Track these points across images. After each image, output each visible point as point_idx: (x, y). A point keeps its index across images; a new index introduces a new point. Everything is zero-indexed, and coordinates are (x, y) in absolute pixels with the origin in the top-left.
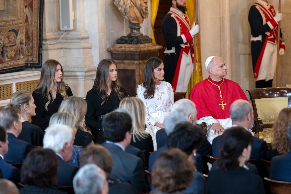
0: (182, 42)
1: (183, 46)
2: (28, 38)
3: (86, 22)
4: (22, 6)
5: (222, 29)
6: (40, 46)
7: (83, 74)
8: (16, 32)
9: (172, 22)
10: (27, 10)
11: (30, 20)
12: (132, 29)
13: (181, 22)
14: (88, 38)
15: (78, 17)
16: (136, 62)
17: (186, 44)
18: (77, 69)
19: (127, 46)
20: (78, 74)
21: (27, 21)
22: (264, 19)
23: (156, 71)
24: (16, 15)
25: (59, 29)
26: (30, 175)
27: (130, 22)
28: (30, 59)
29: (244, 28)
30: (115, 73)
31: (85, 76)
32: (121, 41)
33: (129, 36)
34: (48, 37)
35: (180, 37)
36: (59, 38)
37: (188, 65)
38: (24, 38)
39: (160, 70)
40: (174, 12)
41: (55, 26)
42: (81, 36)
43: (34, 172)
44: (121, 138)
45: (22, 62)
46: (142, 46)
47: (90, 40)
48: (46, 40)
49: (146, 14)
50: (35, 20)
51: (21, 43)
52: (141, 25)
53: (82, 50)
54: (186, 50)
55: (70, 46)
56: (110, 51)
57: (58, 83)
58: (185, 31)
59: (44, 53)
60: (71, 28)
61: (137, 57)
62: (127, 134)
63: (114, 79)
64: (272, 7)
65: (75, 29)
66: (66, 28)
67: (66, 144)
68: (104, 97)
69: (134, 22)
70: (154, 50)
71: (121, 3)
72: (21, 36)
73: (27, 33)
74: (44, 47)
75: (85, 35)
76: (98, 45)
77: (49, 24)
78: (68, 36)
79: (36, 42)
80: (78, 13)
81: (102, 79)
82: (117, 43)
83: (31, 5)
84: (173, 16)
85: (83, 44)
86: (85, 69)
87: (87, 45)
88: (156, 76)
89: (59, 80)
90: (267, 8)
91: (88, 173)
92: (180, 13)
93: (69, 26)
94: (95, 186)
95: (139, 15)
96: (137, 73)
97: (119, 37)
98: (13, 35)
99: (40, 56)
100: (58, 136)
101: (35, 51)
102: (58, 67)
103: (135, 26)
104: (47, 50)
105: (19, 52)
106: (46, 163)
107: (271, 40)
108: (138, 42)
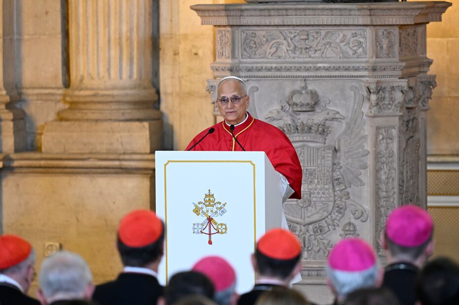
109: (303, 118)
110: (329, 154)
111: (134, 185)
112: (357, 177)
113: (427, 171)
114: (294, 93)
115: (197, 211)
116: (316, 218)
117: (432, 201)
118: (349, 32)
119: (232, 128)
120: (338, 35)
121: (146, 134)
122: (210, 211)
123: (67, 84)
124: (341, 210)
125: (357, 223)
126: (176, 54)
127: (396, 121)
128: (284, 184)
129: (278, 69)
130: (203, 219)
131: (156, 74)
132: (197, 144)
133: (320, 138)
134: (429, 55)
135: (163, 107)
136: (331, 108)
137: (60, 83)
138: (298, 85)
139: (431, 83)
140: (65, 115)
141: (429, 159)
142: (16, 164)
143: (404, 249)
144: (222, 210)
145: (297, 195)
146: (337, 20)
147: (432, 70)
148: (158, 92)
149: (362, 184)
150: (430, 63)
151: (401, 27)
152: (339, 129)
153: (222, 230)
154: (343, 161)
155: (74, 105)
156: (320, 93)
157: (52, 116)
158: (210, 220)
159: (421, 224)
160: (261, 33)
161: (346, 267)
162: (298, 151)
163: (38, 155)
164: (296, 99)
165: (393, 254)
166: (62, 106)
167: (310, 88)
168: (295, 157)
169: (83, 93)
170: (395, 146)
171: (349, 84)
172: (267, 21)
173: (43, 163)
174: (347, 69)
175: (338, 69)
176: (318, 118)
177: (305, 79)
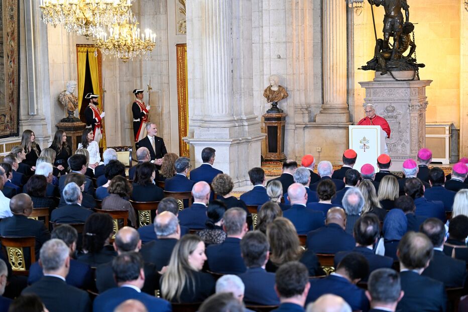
0: (96, 122)
1: (96, 124)
2: (11, 119)
3: (44, 110)
4: (8, 101)
5: (116, 115)
6: (18, 124)
7: (43, 139)
8: (5, 116)
9: (90, 111)
10: (10, 104)
11: (12, 109)
12: (69, 114)
13: (95, 111)
14: (45, 119)
15: (39, 108)
16: (72, 132)
17: (98, 122)
18: (39, 136)
19: (67, 123)
20: (40, 139)
21: (10, 110)
22: (141, 109)
23: (89, 134)
24: (5, 106)
25: (28, 114)
26: (30, 189)
27: (68, 111)
28: (12, 131)
29: (128, 114)
30: (65, 137)
31: (44, 140)
32: (64, 120)
33: (68, 118)
34: (22, 119)
35: (95, 119)
36: (28, 120)
37: (99, 134)
38: (9, 119)
39: (91, 134)
40: (91, 105)
41: (26, 113)
42: (41, 118)
43: (32, 188)
44: (80, 169)
45: (8, 132)
46: (75, 123)
47: (46, 120)
48: (21, 120)
49: (77, 106)
50: (14, 109)
51: (8, 122)
52: (74, 112)
53: (41, 126)
54: (98, 126)
55: (35, 124)
56: (57, 127)
57: (32, 142)
58: (97, 115)
59: (20, 127)
60: (36, 114)
61: (73, 129)
62: (83, 166)
63: (65, 141)
64: (143, 103)
65: (37, 114)
66: (32, 114)
67: (50, 173)
68: (59, 150)
69: (70, 110)
70: (82, 126)
71: (63, 100)
72: (8, 118)
73: (10, 117)
74: (20, 124)
75: (43, 118)
76: (50, 123)
77: (22, 111)
78: (34, 118)
79: (16, 121)
80: (39, 106)
81: (58, 140)
82: (61, 122)
83: (13, 101)
84: (90, 107)
85: (43, 122)
86: (44, 136)
87: (44, 123)
88: (89, 137)
89: (33, 141)
90: (142, 103)
91: (71, 186)
92: (94, 106)
93: (34, 113)
94: (76, 193)
95: (73, 106)
96: (72, 138)
97: (62, 119)
98: (3, 117)
99: (18, 129)
100: (45, 169)
101: (15, 127)
102: (32, 134)
103: (71, 113)
104: (22, 126)
105: (6, 127)
106: (39, 183)
107: (144, 121)
108: (73, 121)
109: (390, 114)
110: (398, 124)
111: (342, 132)
112: (406, 131)
113: (425, 127)
114: (387, 107)
115: (361, 142)
116: (394, 142)
117: (427, 136)
118: (403, 89)
119: (371, 119)
120: (400, 90)
121: (345, 117)
122: (365, 142)
123: (323, 103)
124: (401, 140)
125: (405, 143)
126: (354, 94)
127: (417, 115)
128: (385, 134)
129: (383, 100)
130: (363, 144)
131: (348, 100)
132: (361, 123)
133: (395, 120)
134: (426, 95)
135: (350, 109)
136: (398, 111)
137: (321, 102)
138: (389, 105)
139: (427, 103)
140: (322, 112)
141: (426, 126)
142: (308, 126)
143: (423, 161)
144: (368, 142)
145: (389, 137)
146: (400, 86)
147: (427, 100)
148: (348, 105)
149: (407, 132)
150: (426, 97)
151: (418, 88)
152: (400, 117)
153: (368, 147)
154: (401, 126)
155: (325, 109)
156: (395, 107)
157: (319, 112)
158: (365, 145)
159: (428, 153)
160: (378, 90)
161: (408, 168)
162: (389, 123)
163: (315, 123)
164: (389, 109)
165: (420, 162)
166: (321, 109)
167: (392, 105)
168: (389, 127)
169: (328, 106)
170: (416, 122)
171: (403, 104)
172: (380, 86)
173: (316, 125)
174: (403, 100)
175: (400, 100)
176: (395, 114)
177: (391, 103)
